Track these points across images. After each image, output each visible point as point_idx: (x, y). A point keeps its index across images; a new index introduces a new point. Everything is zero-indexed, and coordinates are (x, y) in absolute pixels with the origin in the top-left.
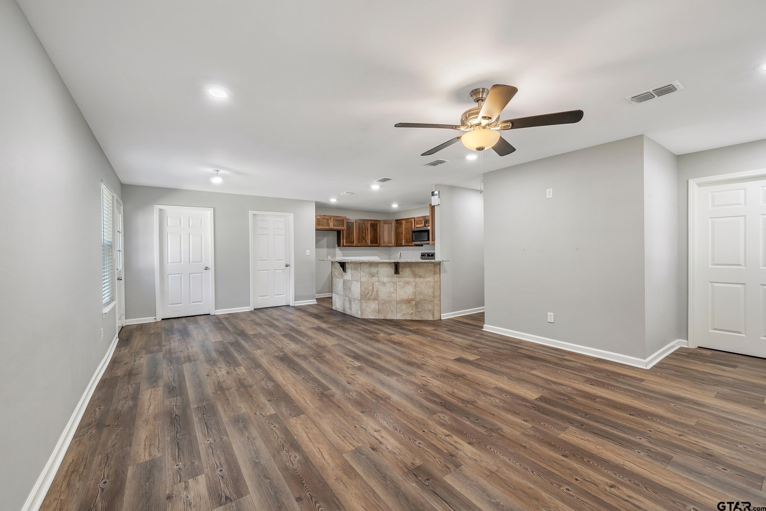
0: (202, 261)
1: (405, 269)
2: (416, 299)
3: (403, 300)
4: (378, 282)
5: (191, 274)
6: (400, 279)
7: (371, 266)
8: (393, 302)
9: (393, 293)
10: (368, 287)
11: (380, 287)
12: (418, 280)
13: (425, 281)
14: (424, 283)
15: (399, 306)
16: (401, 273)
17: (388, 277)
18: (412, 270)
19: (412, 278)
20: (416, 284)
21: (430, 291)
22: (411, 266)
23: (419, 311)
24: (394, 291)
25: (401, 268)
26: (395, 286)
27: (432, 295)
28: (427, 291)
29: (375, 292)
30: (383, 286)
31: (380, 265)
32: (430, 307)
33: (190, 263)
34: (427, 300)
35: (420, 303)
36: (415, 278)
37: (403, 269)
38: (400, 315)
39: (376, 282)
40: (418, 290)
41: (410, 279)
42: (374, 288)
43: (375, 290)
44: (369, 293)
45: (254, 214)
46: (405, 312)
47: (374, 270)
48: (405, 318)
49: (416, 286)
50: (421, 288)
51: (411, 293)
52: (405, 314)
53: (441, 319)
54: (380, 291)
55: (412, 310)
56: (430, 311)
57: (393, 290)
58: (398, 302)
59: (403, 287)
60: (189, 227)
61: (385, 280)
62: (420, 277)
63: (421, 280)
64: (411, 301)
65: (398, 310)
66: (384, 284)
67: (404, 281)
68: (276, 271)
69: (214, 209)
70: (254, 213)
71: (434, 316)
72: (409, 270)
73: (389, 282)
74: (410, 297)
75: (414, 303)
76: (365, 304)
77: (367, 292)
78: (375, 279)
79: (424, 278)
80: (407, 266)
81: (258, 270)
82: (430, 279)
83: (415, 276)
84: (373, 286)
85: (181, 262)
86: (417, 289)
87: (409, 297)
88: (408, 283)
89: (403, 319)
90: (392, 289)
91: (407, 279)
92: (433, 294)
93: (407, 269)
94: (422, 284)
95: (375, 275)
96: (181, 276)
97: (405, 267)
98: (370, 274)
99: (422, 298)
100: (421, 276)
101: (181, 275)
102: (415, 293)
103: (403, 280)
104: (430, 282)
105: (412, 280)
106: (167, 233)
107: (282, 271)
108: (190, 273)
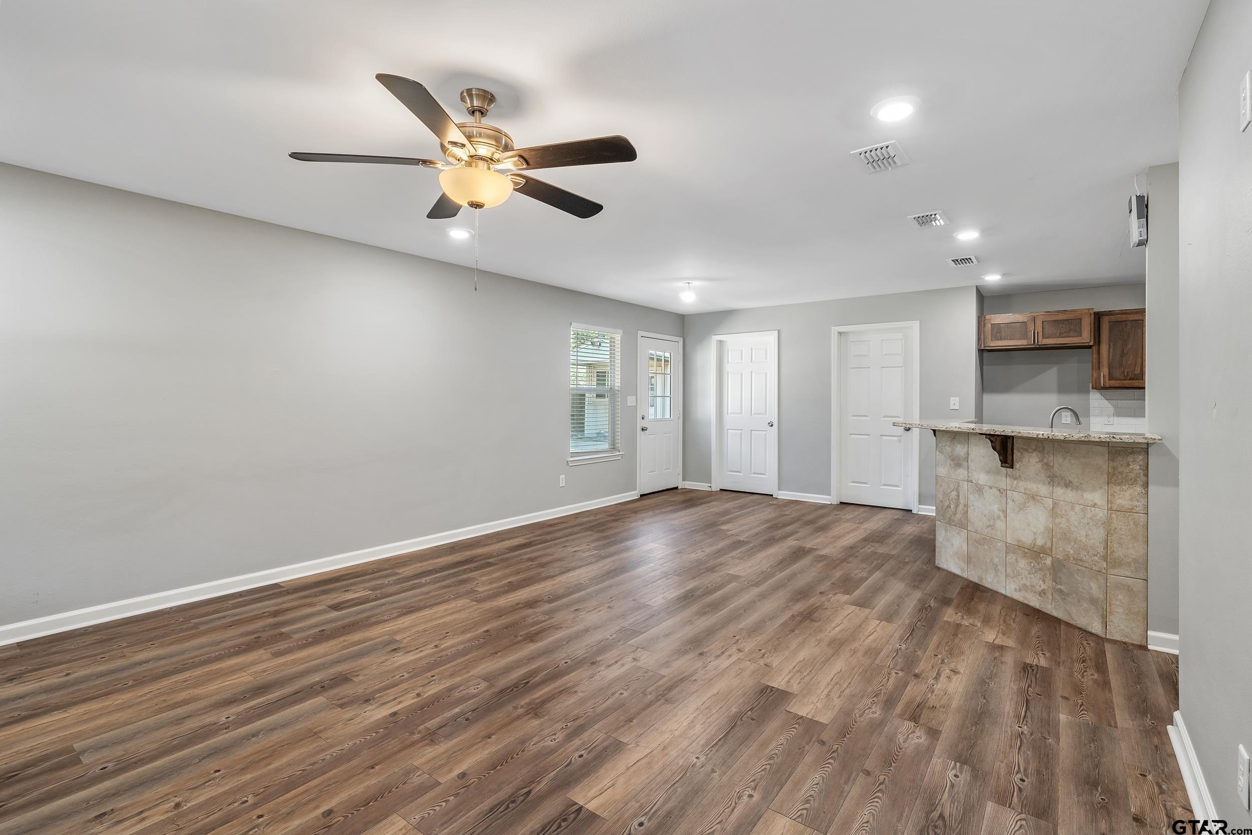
0: (765, 413)
1: (1026, 455)
2: (1054, 551)
3: (1020, 544)
4: (968, 481)
5: (753, 431)
6: (1015, 482)
7: (954, 438)
8: (999, 544)
9: (999, 518)
10: (949, 491)
11: (971, 497)
12: (1059, 491)
13: (1081, 502)
14: (1078, 508)
15: (1011, 558)
16: (1017, 465)
17: (988, 472)
18: (1045, 461)
19: (1044, 484)
20: (1055, 505)
21: (1097, 536)
22: (1044, 448)
23: (1061, 591)
24: (1001, 513)
25: (1019, 451)
26: (1004, 502)
27: (1101, 550)
28: (1087, 535)
29: (961, 507)
30: (977, 496)
31: (972, 440)
32: (1094, 588)
33: (751, 415)
34: (1087, 565)
35: (1064, 566)
36: (1053, 486)
37: (1022, 453)
38: (1013, 586)
39: (964, 481)
40: (1060, 523)
41: (1039, 486)
42: (960, 497)
43: (962, 501)
44: (950, 508)
45: (840, 333)
46: (1024, 581)
47: (960, 450)
48: (1025, 598)
49: (1054, 512)
50: (1068, 520)
51: (1042, 530)
52: (1024, 588)
53: (1144, 648)
54: (972, 508)
55: (1044, 581)
56: (1093, 601)
57: (999, 510)
58: (1009, 549)
59: (1022, 508)
60: (752, 362)
61: (982, 478)
62: (1068, 485)
63: (1070, 495)
64: (1042, 555)
65: (1009, 570)
66: (979, 489)
67: (1024, 491)
68: (884, 437)
69: (779, 331)
70: (841, 330)
71: (1105, 625)
72: (1038, 460)
73: (991, 488)
74: (1040, 542)
75: (1049, 561)
76: (944, 531)
77: (947, 504)
78: (962, 473)
79: (1077, 488)
80: (1034, 448)
81: (850, 434)
82: (1097, 497)
83: (1053, 479)
84: (957, 490)
85: (741, 413)
86: (1058, 520)
87: (1035, 539)
88: (1033, 498)
89: (1021, 599)
90: (995, 507)
91: (1032, 486)
92: (1106, 547)
93: (1034, 454)
94: (1073, 508)
95: (961, 463)
96: (741, 434)
97: (1027, 450)
98: (953, 460)
99: (1072, 552)
100: (1070, 482)
101: (741, 431)
102: (1051, 533)
103: (1022, 485)
104: (1094, 505)
105: (1044, 490)
106: (728, 372)
107: (896, 438)
108: (751, 430)
